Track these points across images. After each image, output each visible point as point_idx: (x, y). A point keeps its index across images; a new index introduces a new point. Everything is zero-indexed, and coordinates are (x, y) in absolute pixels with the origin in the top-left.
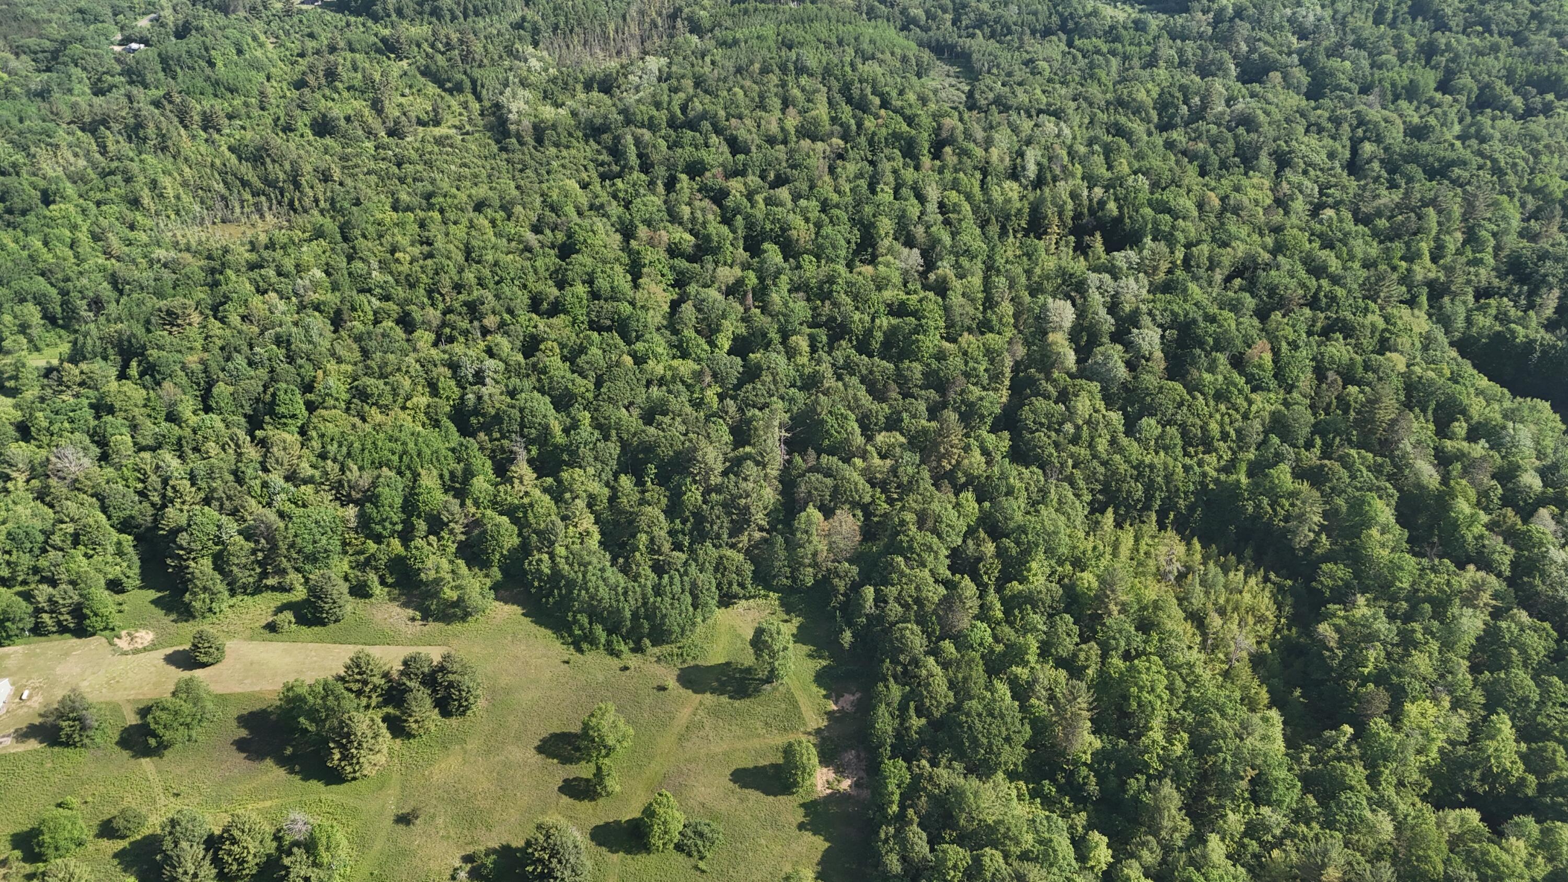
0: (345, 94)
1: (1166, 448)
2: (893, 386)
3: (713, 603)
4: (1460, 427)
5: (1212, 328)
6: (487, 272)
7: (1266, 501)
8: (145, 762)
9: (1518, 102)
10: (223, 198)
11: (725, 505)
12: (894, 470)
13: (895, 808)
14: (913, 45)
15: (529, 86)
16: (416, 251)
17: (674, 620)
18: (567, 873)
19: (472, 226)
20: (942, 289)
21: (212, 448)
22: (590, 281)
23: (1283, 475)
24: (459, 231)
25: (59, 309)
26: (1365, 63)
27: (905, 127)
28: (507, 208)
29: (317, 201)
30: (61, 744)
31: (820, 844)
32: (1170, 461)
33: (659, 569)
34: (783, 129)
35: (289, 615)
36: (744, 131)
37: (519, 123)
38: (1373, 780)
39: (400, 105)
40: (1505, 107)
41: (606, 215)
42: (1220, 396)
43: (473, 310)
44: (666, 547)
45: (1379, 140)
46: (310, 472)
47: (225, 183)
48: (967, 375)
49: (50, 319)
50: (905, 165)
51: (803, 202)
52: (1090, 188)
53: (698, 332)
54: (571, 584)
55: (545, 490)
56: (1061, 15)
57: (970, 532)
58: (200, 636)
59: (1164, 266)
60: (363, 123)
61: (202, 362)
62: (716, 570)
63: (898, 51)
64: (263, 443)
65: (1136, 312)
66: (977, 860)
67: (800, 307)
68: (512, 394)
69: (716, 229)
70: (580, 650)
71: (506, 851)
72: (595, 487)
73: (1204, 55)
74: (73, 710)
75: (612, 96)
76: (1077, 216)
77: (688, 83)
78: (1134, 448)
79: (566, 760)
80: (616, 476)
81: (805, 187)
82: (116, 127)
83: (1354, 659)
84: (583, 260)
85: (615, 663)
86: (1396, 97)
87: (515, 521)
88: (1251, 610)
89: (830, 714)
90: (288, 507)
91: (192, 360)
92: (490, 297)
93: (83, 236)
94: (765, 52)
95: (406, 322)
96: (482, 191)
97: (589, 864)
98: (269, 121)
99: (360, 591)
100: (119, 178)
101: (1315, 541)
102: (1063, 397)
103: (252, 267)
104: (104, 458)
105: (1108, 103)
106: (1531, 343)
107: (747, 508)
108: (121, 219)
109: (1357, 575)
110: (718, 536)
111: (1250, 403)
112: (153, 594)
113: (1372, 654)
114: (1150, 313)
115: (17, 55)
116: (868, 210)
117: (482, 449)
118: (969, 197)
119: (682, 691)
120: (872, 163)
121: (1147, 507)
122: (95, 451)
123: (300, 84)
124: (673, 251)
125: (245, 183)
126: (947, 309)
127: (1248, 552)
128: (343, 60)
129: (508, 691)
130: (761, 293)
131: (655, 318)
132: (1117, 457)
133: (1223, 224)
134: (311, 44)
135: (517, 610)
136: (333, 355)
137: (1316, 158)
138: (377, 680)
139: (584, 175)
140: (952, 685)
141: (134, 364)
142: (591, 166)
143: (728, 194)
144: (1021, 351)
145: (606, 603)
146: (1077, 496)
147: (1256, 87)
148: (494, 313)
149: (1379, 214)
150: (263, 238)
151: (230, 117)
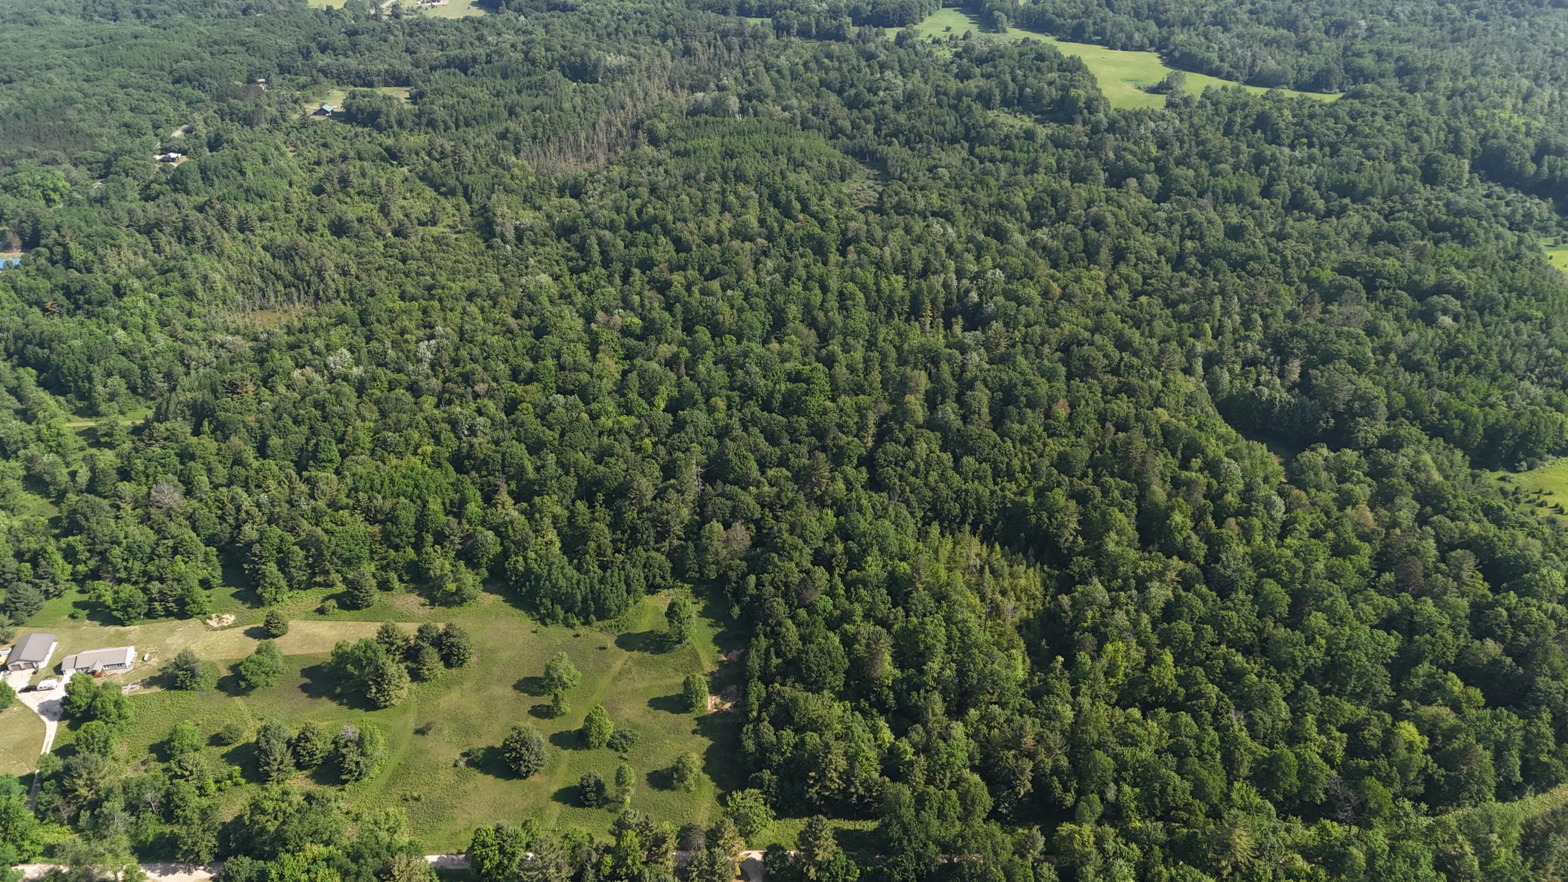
0: (356, 198)
1: (980, 479)
2: (785, 434)
3: (641, 590)
4: (1196, 463)
5: (1027, 391)
6: (476, 351)
7: (1045, 515)
8: (238, 701)
9: (1321, 204)
10: (261, 289)
11: (652, 520)
12: (778, 496)
13: (755, 714)
14: (838, 153)
15: (513, 191)
16: (421, 333)
17: (612, 602)
18: (533, 757)
19: (464, 312)
20: (830, 362)
21: (272, 483)
22: (558, 356)
23: (1059, 497)
24: (455, 317)
25: (139, 381)
26: (1205, 172)
27: (817, 230)
28: (494, 300)
29: (338, 292)
30: (176, 688)
31: (707, 742)
32: (981, 488)
33: (604, 567)
34: (718, 231)
35: (333, 603)
36: (689, 232)
37: (503, 225)
38: (1075, 693)
39: (402, 207)
40: (1310, 209)
41: (572, 303)
42: (1025, 440)
43: (467, 379)
44: (609, 551)
45: (1201, 238)
46: (345, 500)
47: (262, 277)
48: (840, 427)
49: (133, 389)
50: (816, 261)
51: (729, 292)
52: (959, 279)
53: (640, 395)
54: (538, 578)
55: (522, 512)
56: (966, 125)
57: (828, 538)
58: (272, 614)
59: (1003, 343)
60: (373, 225)
61: (258, 421)
62: (645, 566)
63: (824, 159)
64: (308, 481)
65: (975, 378)
66: (802, 740)
67: (720, 375)
68: (497, 443)
69: (659, 314)
70: (545, 624)
71: (491, 749)
72: (558, 510)
73: (1078, 163)
74: (187, 663)
75: (581, 201)
76: (948, 302)
77: (644, 191)
78: (956, 480)
79: (534, 694)
80: (573, 501)
81: (732, 279)
82: (167, 229)
83: (1079, 617)
84: (553, 340)
85: (570, 632)
86: (1227, 200)
87: (498, 534)
88: (1025, 590)
89: (721, 663)
90: (330, 526)
91: (251, 419)
92: (480, 369)
93: (152, 323)
94: (711, 161)
95: (415, 390)
96: (472, 284)
97: (548, 754)
98: (293, 222)
99: (384, 586)
100: (176, 274)
101: (1074, 542)
102: (909, 442)
103: (292, 347)
104: (188, 493)
105: (991, 205)
106: (1271, 402)
107: (668, 522)
108: (181, 308)
109: (1098, 564)
110: (647, 543)
111: (1045, 445)
112: (233, 590)
113: (1089, 614)
114: (985, 381)
115: (75, 165)
116: (780, 298)
117: (473, 483)
118: (864, 288)
119: (618, 649)
120: (788, 260)
121: (963, 522)
122: (182, 488)
123: (318, 190)
124: (626, 331)
125: (279, 277)
126: (832, 379)
127: (1031, 551)
128: (353, 167)
129: (492, 651)
130: (691, 366)
131: (607, 384)
132: (942, 485)
133: (1056, 309)
134: (326, 154)
135: (501, 598)
136: (359, 415)
137: (1145, 253)
138: (400, 642)
139: (556, 269)
140: (802, 638)
141: (206, 423)
142: (562, 261)
143: (671, 285)
144: (885, 407)
145: (563, 590)
146: (912, 513)
147: (1113, 192)
148: (483, 381)
149: (1183, 300)
150: (297, 324)
151: (261, 220)
